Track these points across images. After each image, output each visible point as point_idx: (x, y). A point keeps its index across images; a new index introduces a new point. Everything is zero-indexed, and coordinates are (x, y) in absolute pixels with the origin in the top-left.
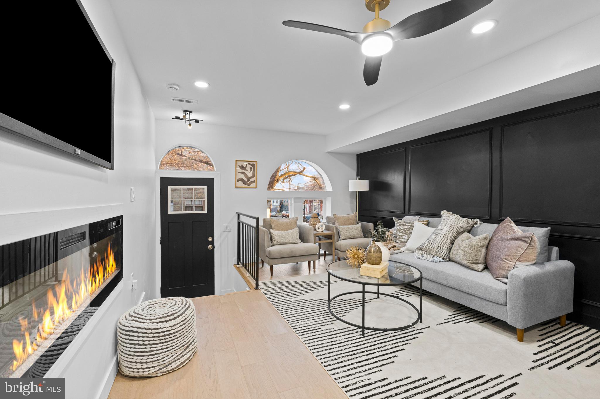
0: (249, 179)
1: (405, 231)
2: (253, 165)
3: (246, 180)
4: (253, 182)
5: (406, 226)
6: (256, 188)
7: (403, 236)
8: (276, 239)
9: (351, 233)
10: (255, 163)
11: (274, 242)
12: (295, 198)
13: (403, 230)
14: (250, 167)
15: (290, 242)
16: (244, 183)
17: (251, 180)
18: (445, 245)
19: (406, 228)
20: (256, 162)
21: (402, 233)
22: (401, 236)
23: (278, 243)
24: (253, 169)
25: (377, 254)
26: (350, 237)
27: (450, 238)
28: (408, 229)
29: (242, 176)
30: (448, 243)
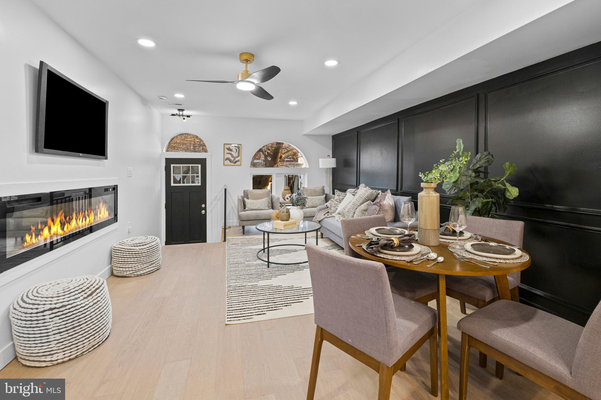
0: (235, 158)
1: (340, 200)
2: (239, 148)
3: (232, 159)
4: (238, 161)
5: (341, 196)
6: (240, 165)
7: (338, 204)
8: (248, 206)
9: (314, 203)
10: (240, 146)
11: (246, 209)
12: (276, 173)
13: (339, 199)
14: (236, 149)
15: (259, 208)
16: (231, 161)
17: (237, 159)
18: (352, 210)
19: (341, 198)
20: (240, 144)
21: (337, 202)
22: (337, 204)
23: (250, 209)
24: (238, 150)
25: (284, 214)
26: (313, 206)
27: (356, 205)
28: (342, 199)
29: (229, 156)
30: (355, 209)
